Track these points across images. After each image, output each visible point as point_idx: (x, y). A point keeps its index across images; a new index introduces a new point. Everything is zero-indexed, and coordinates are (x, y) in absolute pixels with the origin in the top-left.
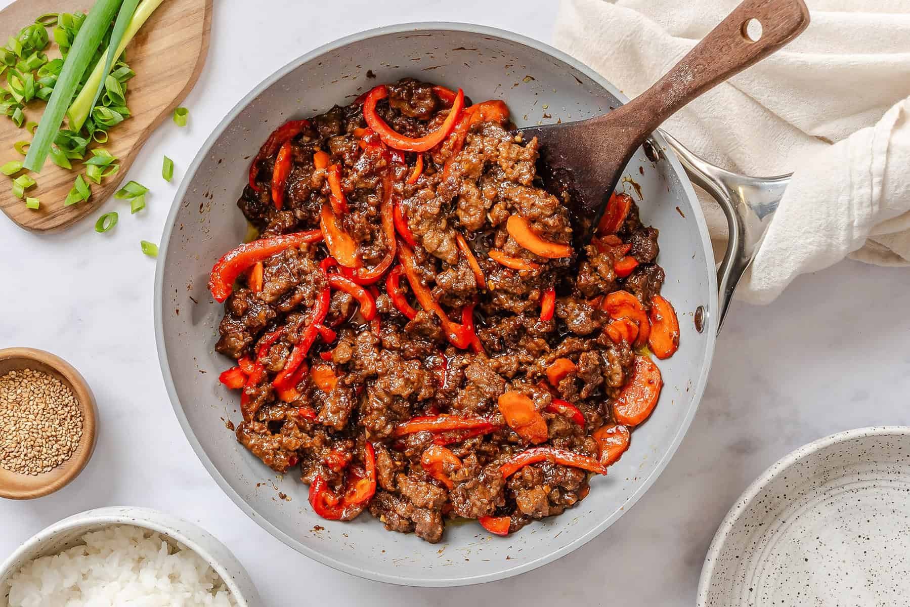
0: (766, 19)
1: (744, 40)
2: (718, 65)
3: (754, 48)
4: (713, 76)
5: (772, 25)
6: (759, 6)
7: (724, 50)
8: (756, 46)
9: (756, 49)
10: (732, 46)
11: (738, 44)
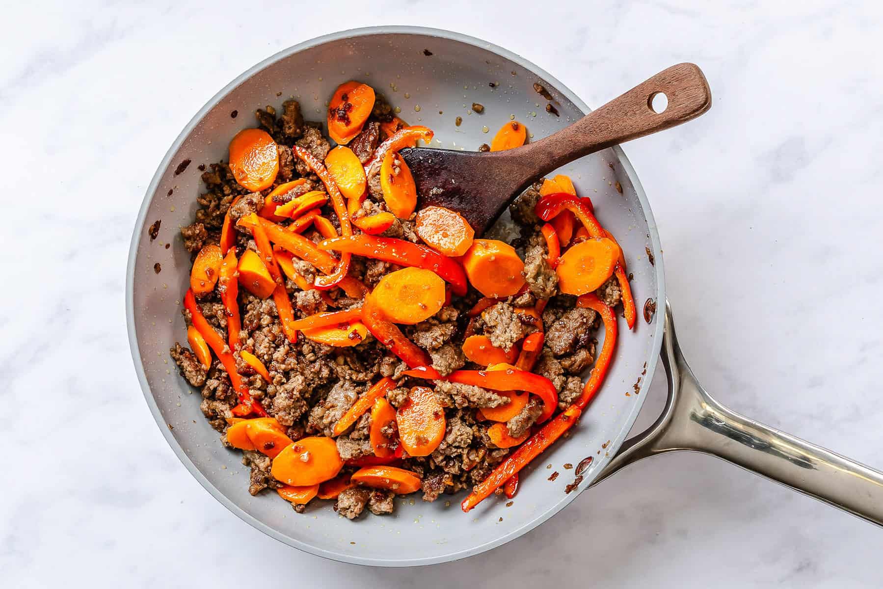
0: (673, 95)
1: (649, 110)
2: (620, 127)
3: (656, 119)
5: (677, 102)
7: (629, 114)
8: (659, 118)
9: (659, 120)
10: (637, 112)
11: (642, 113)
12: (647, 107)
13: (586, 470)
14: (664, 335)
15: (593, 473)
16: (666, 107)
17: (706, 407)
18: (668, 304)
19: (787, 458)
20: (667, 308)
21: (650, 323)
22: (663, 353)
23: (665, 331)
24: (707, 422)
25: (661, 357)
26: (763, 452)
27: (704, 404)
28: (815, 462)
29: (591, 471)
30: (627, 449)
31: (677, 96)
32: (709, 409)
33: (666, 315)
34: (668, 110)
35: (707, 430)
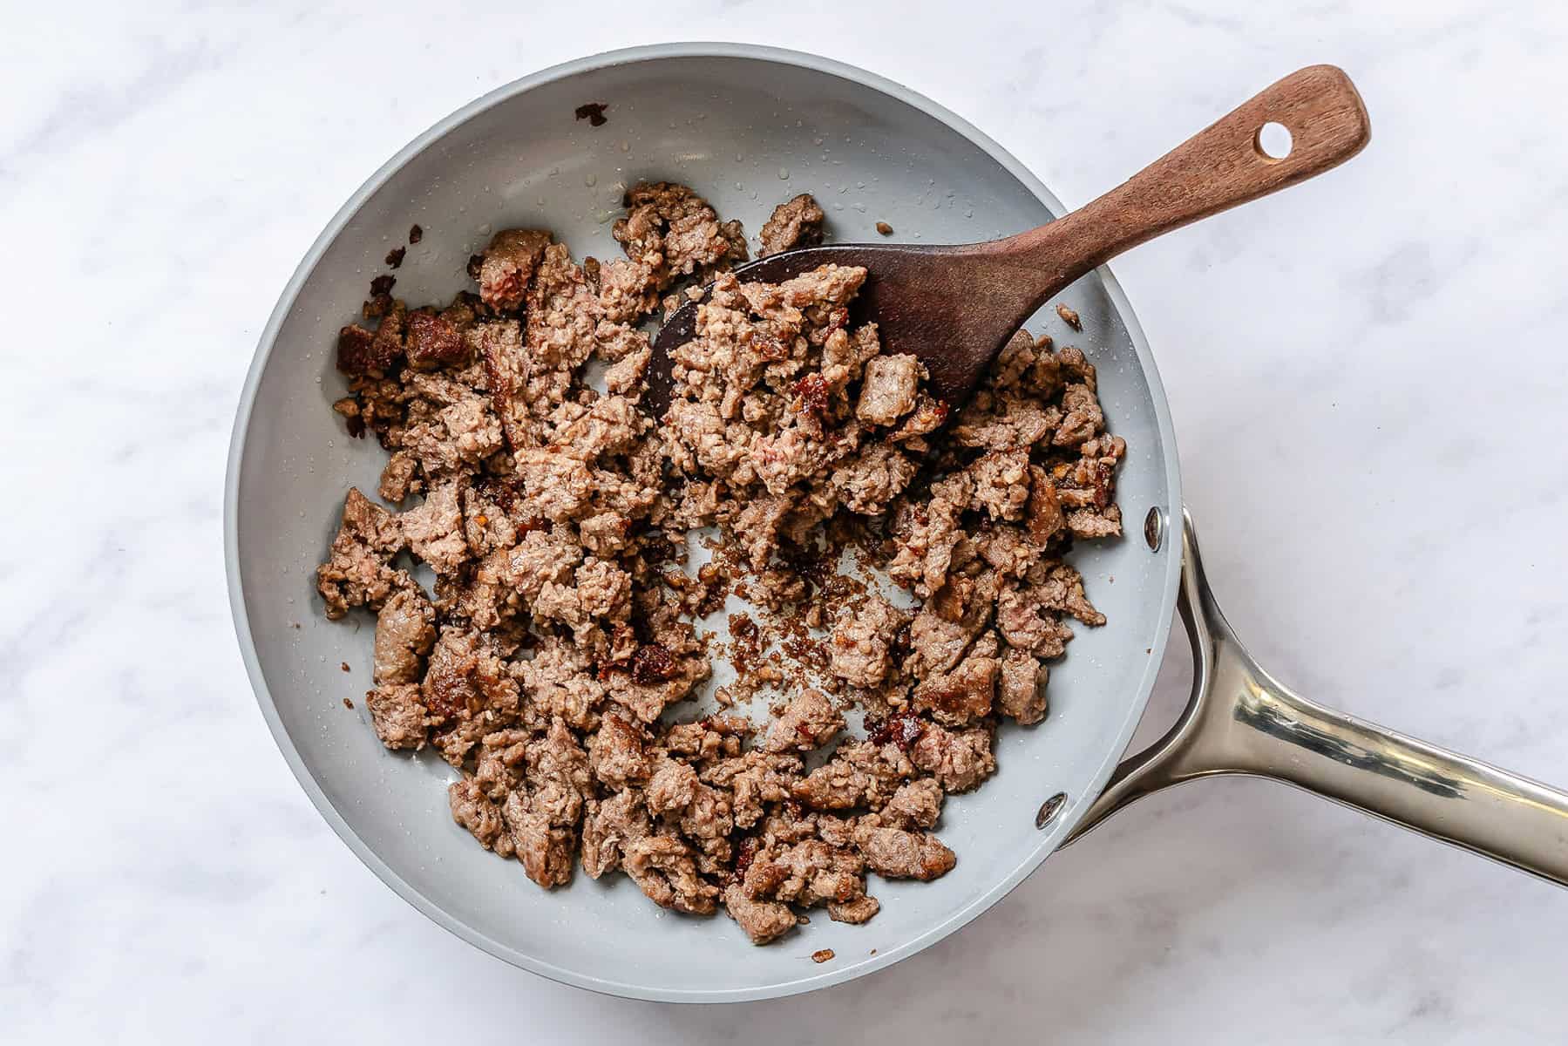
0: (1302, 127)
1: (1258, 157)
2: (1208, 192)
3: (1273, 172)
4: (1196, 208)
5: (1310, 139)
6: (1292, 105)
7: (1221, 168)
8: (1278, 170)
9: (1279, 174)
10: (1235, 163)
11: (1247, 162)
12: (1254, 153)
13: (1055, 817)
14: (1183, 569)
15: (1068, 820)
16: (1290, 149)
17: (1260, 695)
18: (1188, 516)
19: (1409, 779)
20: (1186, 523)
21: (1156, 552)
22: (1183, 603)
23: (1184, 564)
24: (1262, 720)
25: (1179, 610)
26: (1368, 772)
27: (1257, 690)
28: (1465, 787)
29: (1063, 817)
30: (1125, 776)
31: (1308, 128)
32: (1266, 698)
33: (1185, 536)
34: (1293, 155)
35: (1266, 736)
